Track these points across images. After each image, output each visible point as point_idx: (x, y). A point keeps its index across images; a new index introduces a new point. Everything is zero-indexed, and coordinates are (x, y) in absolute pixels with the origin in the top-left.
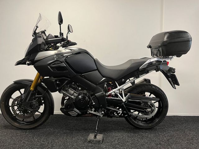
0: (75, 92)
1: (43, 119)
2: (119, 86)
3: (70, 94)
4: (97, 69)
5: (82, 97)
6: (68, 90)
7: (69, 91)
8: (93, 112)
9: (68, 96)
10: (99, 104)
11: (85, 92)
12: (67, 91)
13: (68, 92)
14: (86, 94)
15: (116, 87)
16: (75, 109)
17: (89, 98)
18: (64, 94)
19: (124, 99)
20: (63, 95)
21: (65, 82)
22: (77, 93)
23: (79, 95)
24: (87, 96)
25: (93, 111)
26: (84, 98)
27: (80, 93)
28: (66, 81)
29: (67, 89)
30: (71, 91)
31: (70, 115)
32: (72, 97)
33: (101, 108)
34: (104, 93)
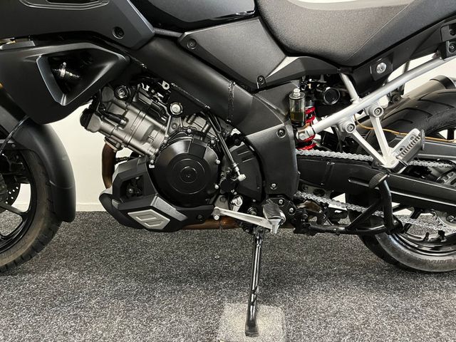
0: (155, 128)
1: (30, 240)
2: (361, 96)
3: (134, 136)
4: (258, 13)
5: (186, 149)
6: (123, 117)
7: (127, 120)
8: (235, 214)
9: (128, 145)
10: (264, 178)
11: (200, 124)
12: (119, 120)
13: (123, 126)
14: (204, 135)
15: (346, 101)
16: (159, 202)
17: (221, 154)
18: (109, 136)
19: (389, 157)
20: (107, 139)
21: (101, 69)
22: (163, 132)
23: (174, 137)
24: (211, 145)
25: (236, 208)
26: (195, 150)
27: (177, 132)
28: (108, 66)
29: (120, 112)
30: (139, 121)
31: (138, 226)
32: (146, 147)
33: (271, 196)
34: (290, 131)
